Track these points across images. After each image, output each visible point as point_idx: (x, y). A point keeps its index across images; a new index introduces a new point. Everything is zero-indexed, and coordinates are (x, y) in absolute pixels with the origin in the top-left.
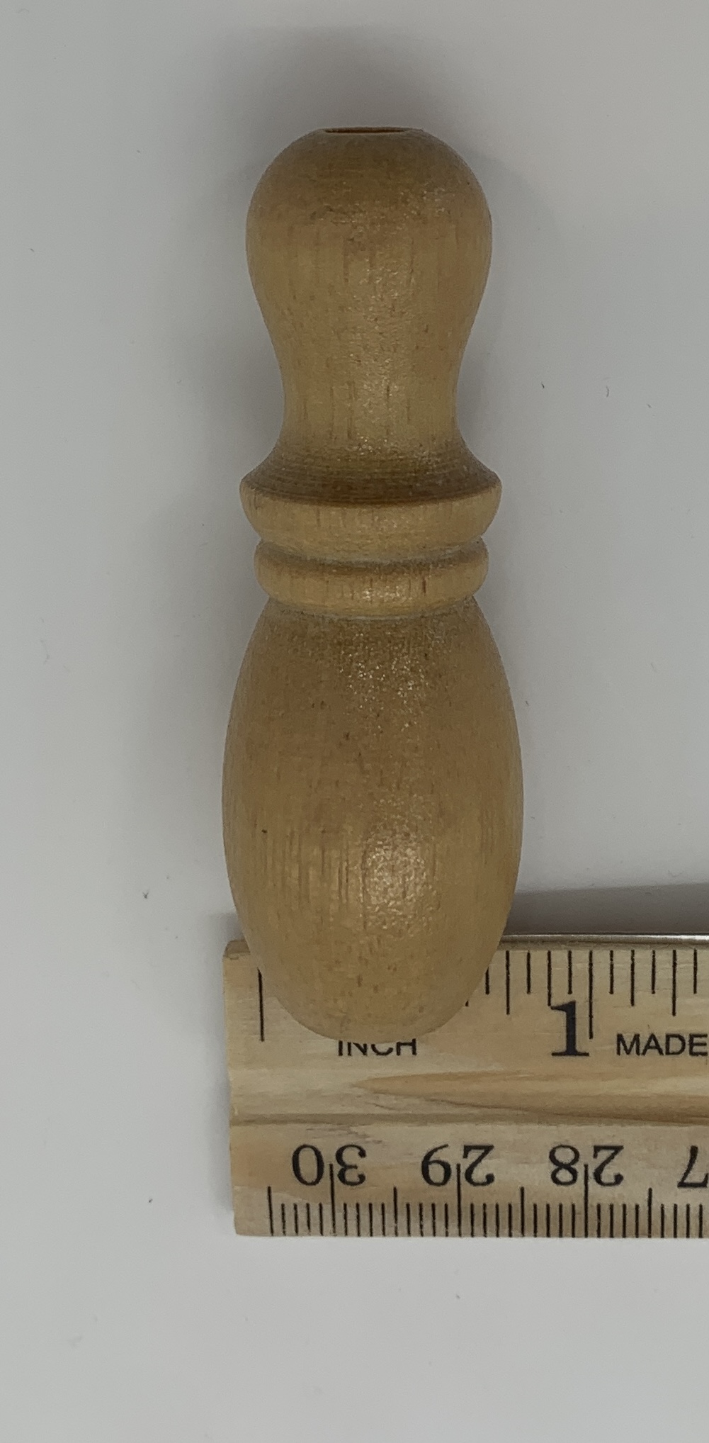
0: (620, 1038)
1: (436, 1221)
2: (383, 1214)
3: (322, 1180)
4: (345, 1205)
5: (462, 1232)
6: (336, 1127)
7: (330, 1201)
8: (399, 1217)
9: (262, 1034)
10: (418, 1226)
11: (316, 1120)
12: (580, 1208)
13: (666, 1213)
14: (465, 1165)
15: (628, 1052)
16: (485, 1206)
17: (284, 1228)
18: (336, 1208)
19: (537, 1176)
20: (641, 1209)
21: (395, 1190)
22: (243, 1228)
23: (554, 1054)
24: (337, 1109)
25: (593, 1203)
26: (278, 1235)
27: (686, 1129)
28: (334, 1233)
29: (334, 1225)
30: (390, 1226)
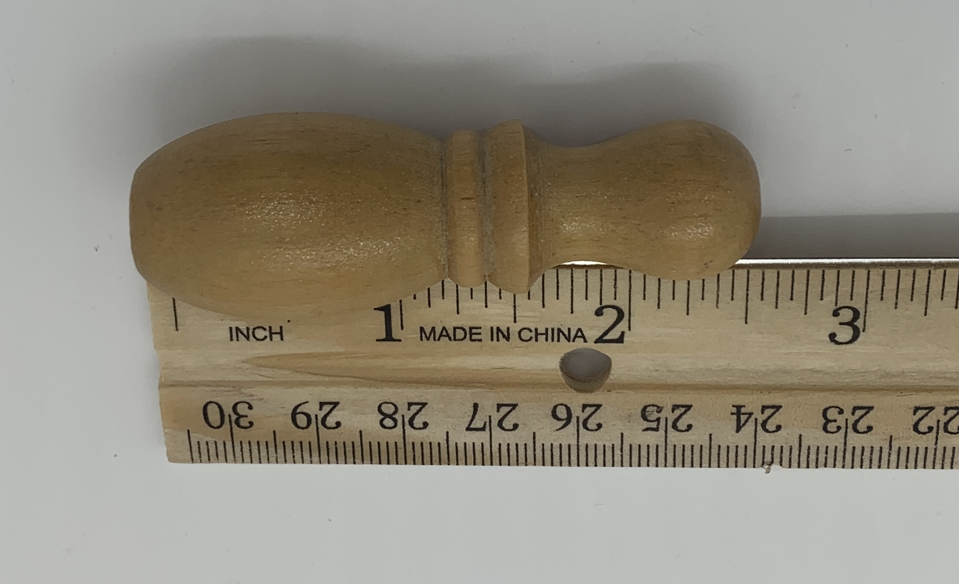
0: (422, 329)
1: (303, 453)
2: (267, 448)
3: (224, 426)
4: (241, 442)
5: (322, 461)
6: (231, 389)
7: (230, 439)
8: (278, 450)
9: (176, 326)
10: (292, 456)
11: (218, 384)
12: (400, 445)
13: (459, 449)
14: (321, 415)
15: (428, 339)
16: (336, 443)
17: (200, 457)
18: (235, 444)
19: (370, 422)
20: (442, 445)
21: (274, 432)
22: (172, 459)
23: (377, 340)
24: (232, 377)
25: (409, 441)
26: (196, 462)
27: (469, 391)
28: (235, 461)
29: (234, 455)
30: (273, 456)
